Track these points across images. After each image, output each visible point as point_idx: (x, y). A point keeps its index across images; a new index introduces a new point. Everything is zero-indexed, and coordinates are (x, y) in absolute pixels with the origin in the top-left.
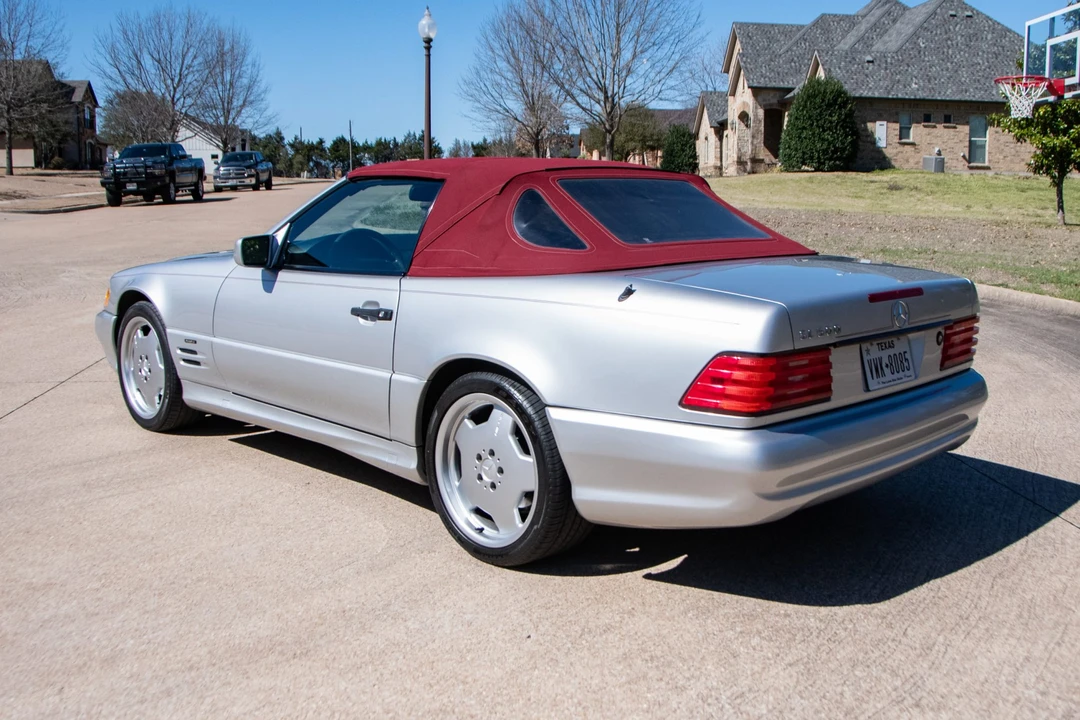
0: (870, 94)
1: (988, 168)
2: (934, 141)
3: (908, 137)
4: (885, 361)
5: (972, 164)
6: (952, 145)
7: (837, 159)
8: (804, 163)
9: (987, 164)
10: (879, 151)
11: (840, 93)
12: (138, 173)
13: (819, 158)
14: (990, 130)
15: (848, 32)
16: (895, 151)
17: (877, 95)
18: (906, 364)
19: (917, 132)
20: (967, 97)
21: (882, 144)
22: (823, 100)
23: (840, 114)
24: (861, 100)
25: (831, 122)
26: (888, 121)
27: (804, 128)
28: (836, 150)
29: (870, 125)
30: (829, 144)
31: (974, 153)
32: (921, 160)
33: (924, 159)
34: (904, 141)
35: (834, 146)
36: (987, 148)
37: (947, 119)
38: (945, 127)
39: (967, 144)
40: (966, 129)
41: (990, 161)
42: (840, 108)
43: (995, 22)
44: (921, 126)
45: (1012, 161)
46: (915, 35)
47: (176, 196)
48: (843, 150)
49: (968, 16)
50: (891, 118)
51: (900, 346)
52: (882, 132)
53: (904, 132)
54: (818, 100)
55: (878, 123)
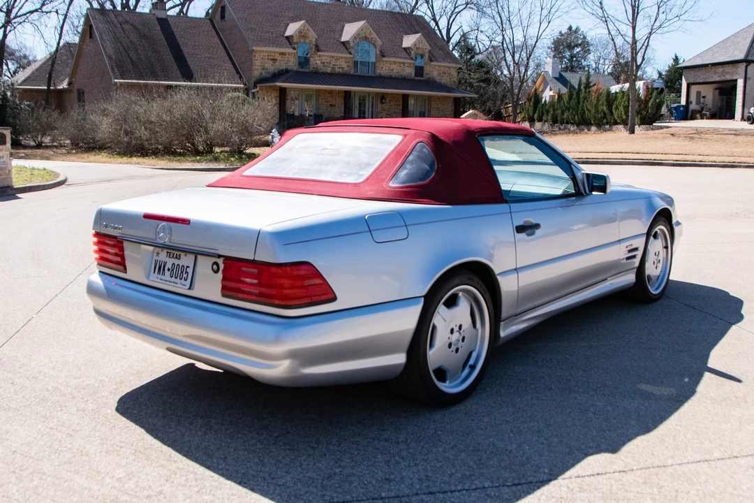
4: (169, 265)
18: (185, 276)
51: (187, 261)
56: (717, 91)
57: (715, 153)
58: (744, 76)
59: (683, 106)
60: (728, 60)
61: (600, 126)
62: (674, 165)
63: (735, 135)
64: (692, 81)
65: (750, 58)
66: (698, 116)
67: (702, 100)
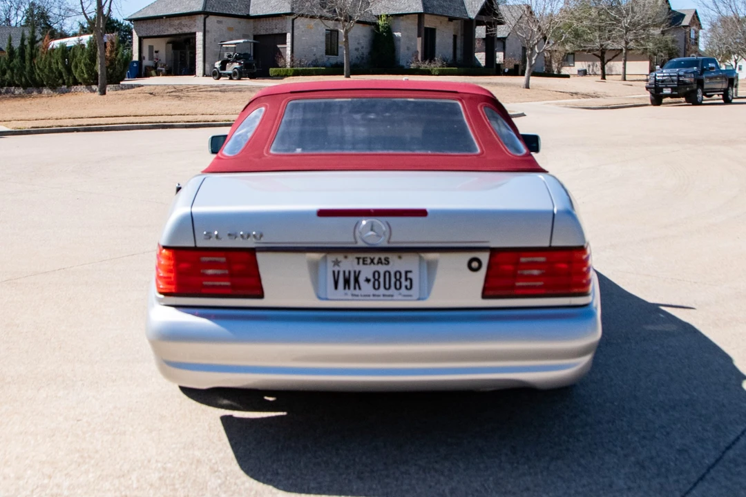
4: (366, 275)
12: (673, 81)
18: (406, 283)
47: (703, 100)
51: (404, 264)
56: (170, 45)
57: (217, 111)
58: (203, 28)
59: (136, 62)
60: (185, 11)
61: (54, 87)
62: (186, 127)
63: (221, 91)
64: (144, 34)
65: (208, 10)
66: (153, 72)
67: (155, 54)
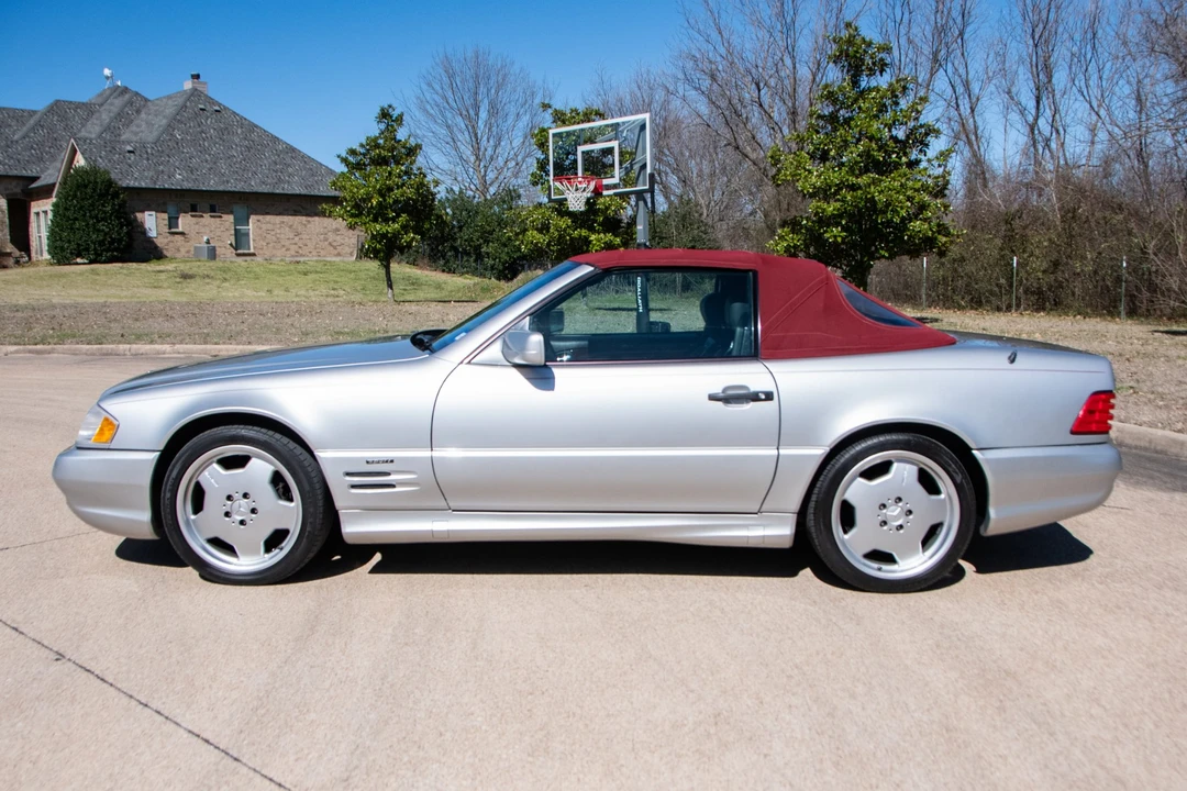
0: (137, 184)
1: (254, 255)
2: (203, 230)
3: (177, 227)
5: (239, 251)
6: (218, 234)
7: (115, 250)
8: (79, 255)
9: (252, 251)
10: (150, 241)
11: (110, 183)
13: (95, 249)
14: (253, 219)
15: (87, 120)
16: (166, 241)
17: (143, 185)
19: (185, 222)
20: (229, 187)
21: (153, 234)
22: (94, 190)
23: (114, 204)
24: (128, 189)
25: (105, 212)
26: (157, 212)
27: (76, 219)
28: (113, 241)
29: (139, 215)
30: (106, 234)
31: (240, 241)
32: (192, 249)
33: (196, 248)
34: (173, 230)
35: (111, 237)
36: (251, 236)
37: (213, 209)
38: (211, 216)
39: (233, 232)
40: (230, 218)
41: (255, 248)
42: (113, 199)
43: (242, 118)
44: (188, 215)
45: (274, 248)
46: (170, 127)
48: (120, 241)
49: (217, 111)
50: (160, 209)
52: (151, 221)
53: (173, 222)
54: (89, 191)
55: (147, 213)
